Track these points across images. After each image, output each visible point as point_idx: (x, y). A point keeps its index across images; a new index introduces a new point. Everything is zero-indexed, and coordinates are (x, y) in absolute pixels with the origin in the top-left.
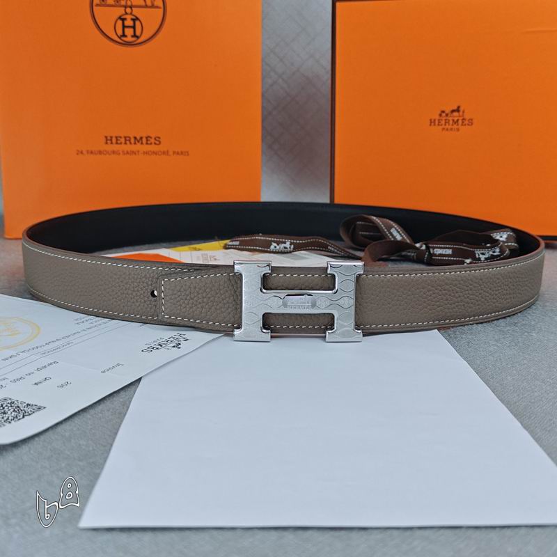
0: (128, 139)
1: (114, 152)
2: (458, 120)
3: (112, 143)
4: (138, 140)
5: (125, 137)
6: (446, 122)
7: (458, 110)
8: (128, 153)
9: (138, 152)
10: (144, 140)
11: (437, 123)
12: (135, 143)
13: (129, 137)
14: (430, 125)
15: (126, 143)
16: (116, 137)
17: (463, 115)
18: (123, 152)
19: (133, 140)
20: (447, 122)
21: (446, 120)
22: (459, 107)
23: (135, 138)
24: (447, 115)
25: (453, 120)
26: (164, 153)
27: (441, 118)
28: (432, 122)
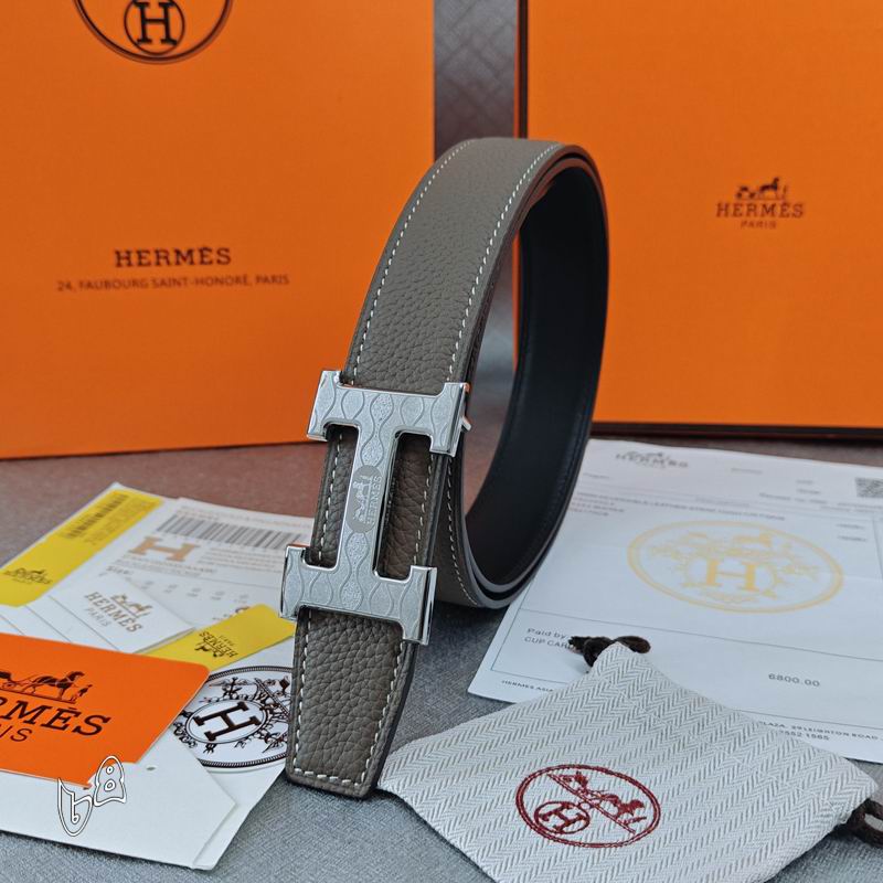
0: (162, 254)
1: (134, 283)
2: (773, 206)
3: (130, 265)
4: (184, 256)
5: (157, 252)
6: (749, 210)
7: (774, 186)
8: (163, 283)
9: (185, 279)
10: (196, 256)
11: (731, 209)
12: (178, 263)
13: (166, 252)
14: (718, 215)
15: (158, 264)
16: (139, 252)
17: (783, 197)
18: (154, 281)
19: (172, 258)
20: (752, 209)
21: (749, 205)
22: (776, 180)
23: (178, 252)
24: (752, 195)
25: (764, 206)
26: (237, 280)
27: (740, 202)
28: (722, 209)
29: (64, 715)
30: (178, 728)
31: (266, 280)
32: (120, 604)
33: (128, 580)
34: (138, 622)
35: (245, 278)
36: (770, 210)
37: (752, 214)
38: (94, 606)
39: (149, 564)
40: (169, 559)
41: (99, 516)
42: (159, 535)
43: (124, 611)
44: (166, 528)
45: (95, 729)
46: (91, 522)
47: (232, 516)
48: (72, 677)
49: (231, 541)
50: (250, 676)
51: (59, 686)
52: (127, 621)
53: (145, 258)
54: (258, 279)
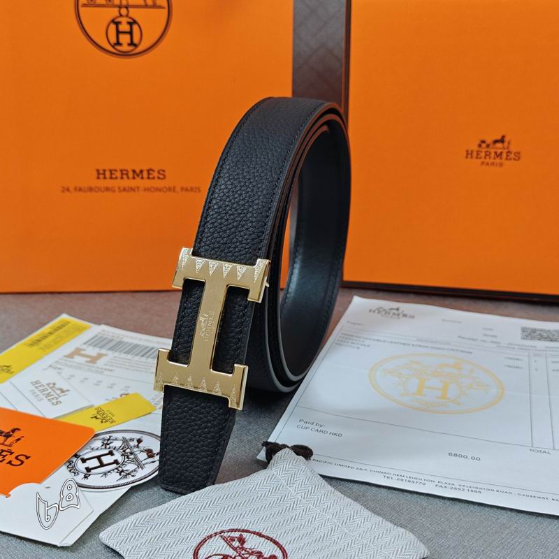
29: (4, 453)
30: (70, 464)
31: (187, 190)
32: (51, 388)
33: (59, 373)
34: (60, 399)
35: (174, 188)
36: (499, 155)
37: (488, 157)
38: (35, 389)
39: (75, 364)
40: (87, 362)
41: (51, 333)
42: (84, 347)
43: (53, 392)
44: (90, 343)
45: (20, 463)
46: (45, 337)
47: (131, 337)
48: (13, 431)
49: (127, 353)
50: (120, 436)
51: (4, 436)
52: (53, 399)
53: (114, 174)
54: (182, 189)
